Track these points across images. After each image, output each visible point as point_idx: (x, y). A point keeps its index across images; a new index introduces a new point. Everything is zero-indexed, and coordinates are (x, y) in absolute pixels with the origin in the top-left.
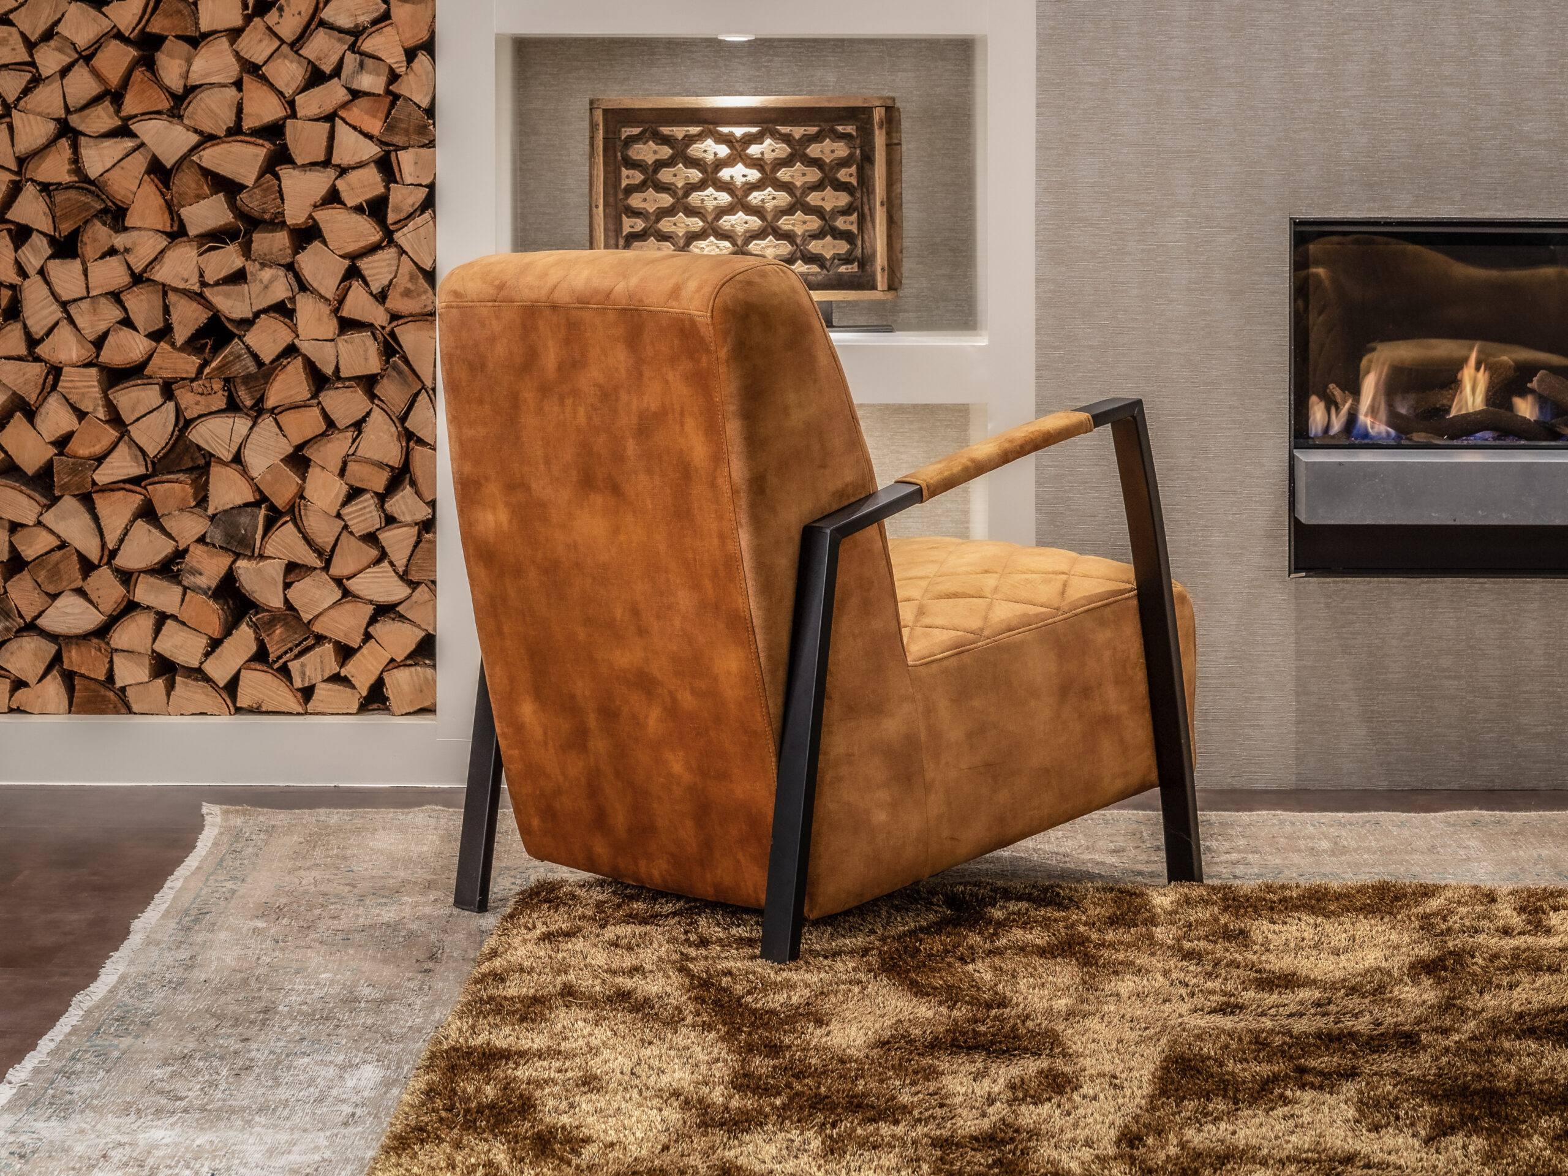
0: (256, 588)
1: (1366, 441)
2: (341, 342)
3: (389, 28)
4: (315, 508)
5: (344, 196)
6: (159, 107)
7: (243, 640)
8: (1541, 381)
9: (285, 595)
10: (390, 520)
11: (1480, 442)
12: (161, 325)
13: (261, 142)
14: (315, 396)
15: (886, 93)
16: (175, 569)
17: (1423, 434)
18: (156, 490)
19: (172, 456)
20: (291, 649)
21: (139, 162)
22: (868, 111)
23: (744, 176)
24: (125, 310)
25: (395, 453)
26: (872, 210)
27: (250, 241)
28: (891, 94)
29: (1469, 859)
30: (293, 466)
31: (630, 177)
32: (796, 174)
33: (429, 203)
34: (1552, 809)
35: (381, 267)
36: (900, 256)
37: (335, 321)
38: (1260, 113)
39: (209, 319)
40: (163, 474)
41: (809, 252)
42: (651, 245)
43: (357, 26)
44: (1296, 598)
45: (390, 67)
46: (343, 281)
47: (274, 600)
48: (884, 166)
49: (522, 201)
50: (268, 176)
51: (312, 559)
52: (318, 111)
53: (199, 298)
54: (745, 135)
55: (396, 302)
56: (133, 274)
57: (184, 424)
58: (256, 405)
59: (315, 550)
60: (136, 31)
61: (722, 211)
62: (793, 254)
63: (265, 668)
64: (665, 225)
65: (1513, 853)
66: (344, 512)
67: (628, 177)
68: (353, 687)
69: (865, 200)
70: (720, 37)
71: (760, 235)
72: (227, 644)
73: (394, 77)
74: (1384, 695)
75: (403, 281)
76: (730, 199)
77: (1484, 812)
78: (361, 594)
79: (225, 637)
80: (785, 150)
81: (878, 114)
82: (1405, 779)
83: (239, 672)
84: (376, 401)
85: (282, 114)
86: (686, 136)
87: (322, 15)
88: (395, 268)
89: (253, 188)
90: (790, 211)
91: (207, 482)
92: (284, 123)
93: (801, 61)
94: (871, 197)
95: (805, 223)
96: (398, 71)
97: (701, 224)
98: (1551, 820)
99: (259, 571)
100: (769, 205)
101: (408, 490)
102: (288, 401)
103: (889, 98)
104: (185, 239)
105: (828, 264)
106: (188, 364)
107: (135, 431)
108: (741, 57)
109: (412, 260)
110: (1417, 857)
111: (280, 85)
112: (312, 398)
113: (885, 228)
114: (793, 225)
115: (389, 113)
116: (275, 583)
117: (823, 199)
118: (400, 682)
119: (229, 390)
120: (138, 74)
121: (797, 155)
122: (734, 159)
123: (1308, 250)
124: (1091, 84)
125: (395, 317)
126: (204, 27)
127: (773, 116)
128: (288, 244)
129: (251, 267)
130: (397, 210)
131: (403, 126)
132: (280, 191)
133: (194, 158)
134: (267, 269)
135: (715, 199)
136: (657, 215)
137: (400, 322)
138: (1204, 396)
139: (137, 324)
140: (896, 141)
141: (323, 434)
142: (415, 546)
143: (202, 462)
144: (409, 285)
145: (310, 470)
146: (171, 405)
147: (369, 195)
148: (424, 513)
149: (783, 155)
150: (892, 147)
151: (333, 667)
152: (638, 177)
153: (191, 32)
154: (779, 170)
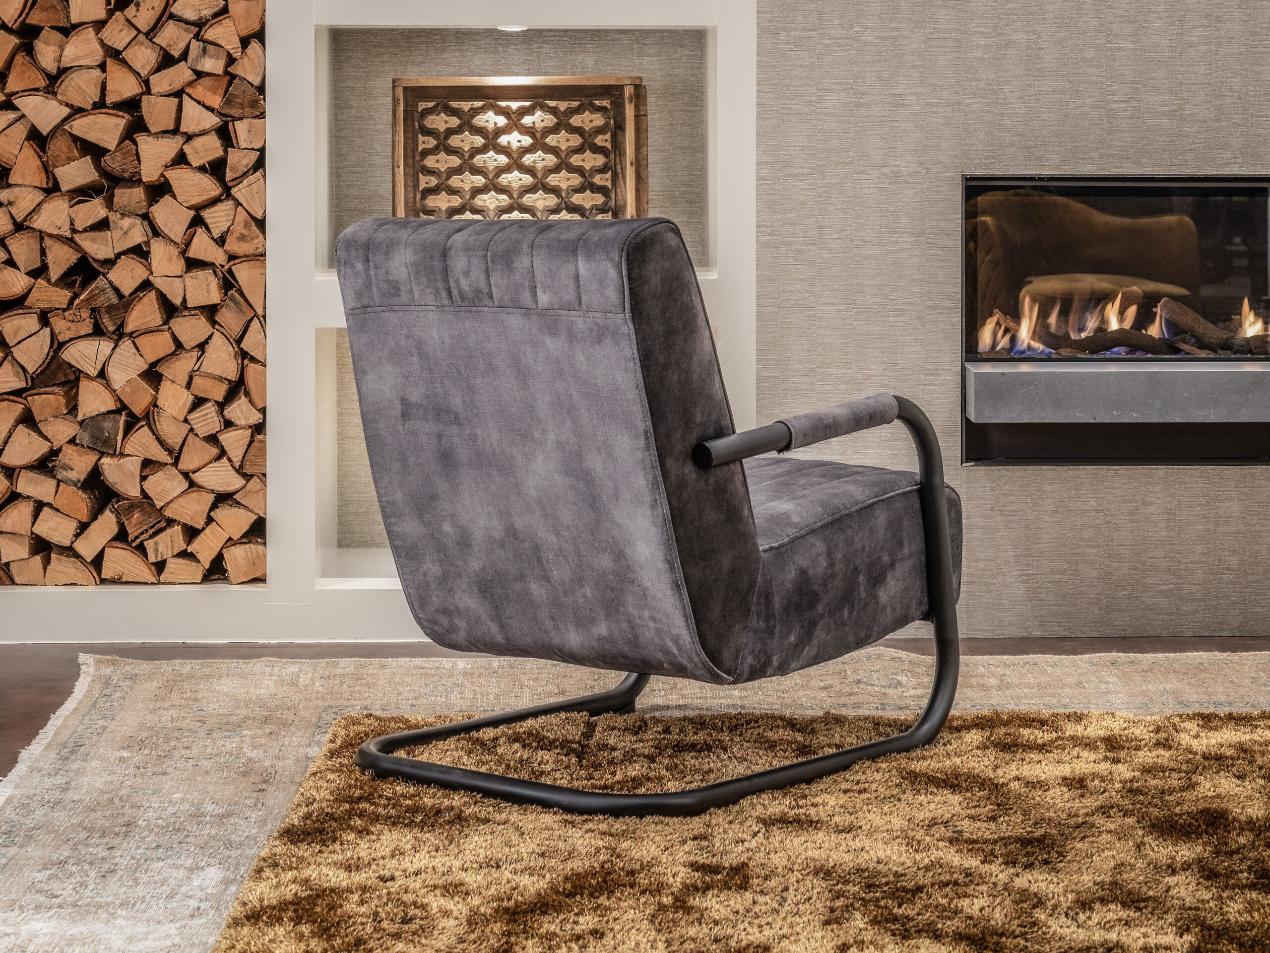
0: (117, 480)
1: (1023, 356)
2: (188, 278)
3: (227, 21)
4: (166, 414)
5: (191, 158)
6: (37, 86)
7: (107, 524)
8: (1164, 307)
9: (142, 486)
10: (228, 424)
11: (1114, 356)
12: (39, 264)
13: (121, 113)
14: (166, 322)
15: (634, 74)
16: (51, 465)
17: (1069, 350)
18: (34, 400)
19: (48, 372)
20: (146, 531)
21: (20, 131)
22: (620, 88)
23: (519, 141)
24: (9, 252)
25: (232, 369)
26: (623, 169)
27: (113, 196)
28: (639, 75)
29: (1108, 692)
30: (148, 380)
31: (427, 142)
32: (562, 140)
33: (260, 164)
34: (1175, 652)
35: (220, 217)
36: (646, 206)
37: (183, 261)
38: (938, 89)
39: (78, 259)
40: (40, 387)
41: (572, 203)
42: (443, 198)
43: (200, 18)
44: (967, 483)
45: (228, 52)
46: (189, 228)
47: (133, 491)
48: (633, 133)
49: (336, 162)
50: (127, 141)
51: (163, 456)
52: (169, 88)
53: (70, 242)
54: (520, 108)
55: (232, 245)
56: (15, 223)
57: (57, 346)
58: (117, 330)
59: (166, 450)
60: (18, 23)
61: (501, 171)
62: (559, 205)
63: (125, 546)
64: (454, 182)
65: (1144, 687)
66: (189, 417)
67: (424, 142)
68: (198, 561)
69: (618, 161)
70: (500, 28)
71: (532, 189)
72: (94, 526)
73: (231, 60)
74: (1038, 561)
75: (239, 228)
76: (507, 160)
77: (1121, 654)
78: (205, 485)
79: (92, 521)
80: (552, 120)
81: (628, 91)
82: (1055, 628)
83: (103, 549)
84: (217, 327)
85: (138, 90)
86: (471, 109)
87: (172, 10)
88: (232, 217)
89: (115, 152)
90: (556, 170)
91: (77, 394)
92: (141, 98)
93: (565, 48)
94: (623, 158)
95: (568, 179)
96: (234, 55)
97: (484, 180)
98: (1174, 660)
99: (120, 467)
100: (539, 166)
101: (243, 400)
102: (144, 327)
103: (636, 77)
104: (58, 194)
105: (587, 213)
106: (62, 296)
107: (17, 352)
108: (516, 45)
109: (246, 210)
110: (1067, 690)
111: (137, 66)
112: (163, 324)
113: (633, 184)
114: (559, 181)
115: (227, 90)
116: (133, 477)
117: (583, 160)
118: (236, 557)
119: (95, 318)
120: (19, 58)
121: (562, 124)
122: (511, 128)
123: (976, 203)
124: (801, 66)
125: (232, 257)
126: (75, 18)
127: (543, 93)
128: (144, 198)
129: (113, 217)
130: (234, 169)
131: (238, 100)
132: (137, 155)
133: (66, 127)
134: (126, 219)
135: (495, 160)
136: (448, 173)
137: (236, 261)
138: (893, 319)
139: (18, 264)
140: (643, 113)
141: (173, 354)
142: (249, 446)
143: (72, 377)
144: (244, 232)
145: (162, 383)
146: (47, 331)
147: (210, 158)
148: (256, 418)
149: (551, 125)
150: (639, 117)
151: (181, 545)
152: (432, 142)
153: (63, 23)
154: (547, 137)
